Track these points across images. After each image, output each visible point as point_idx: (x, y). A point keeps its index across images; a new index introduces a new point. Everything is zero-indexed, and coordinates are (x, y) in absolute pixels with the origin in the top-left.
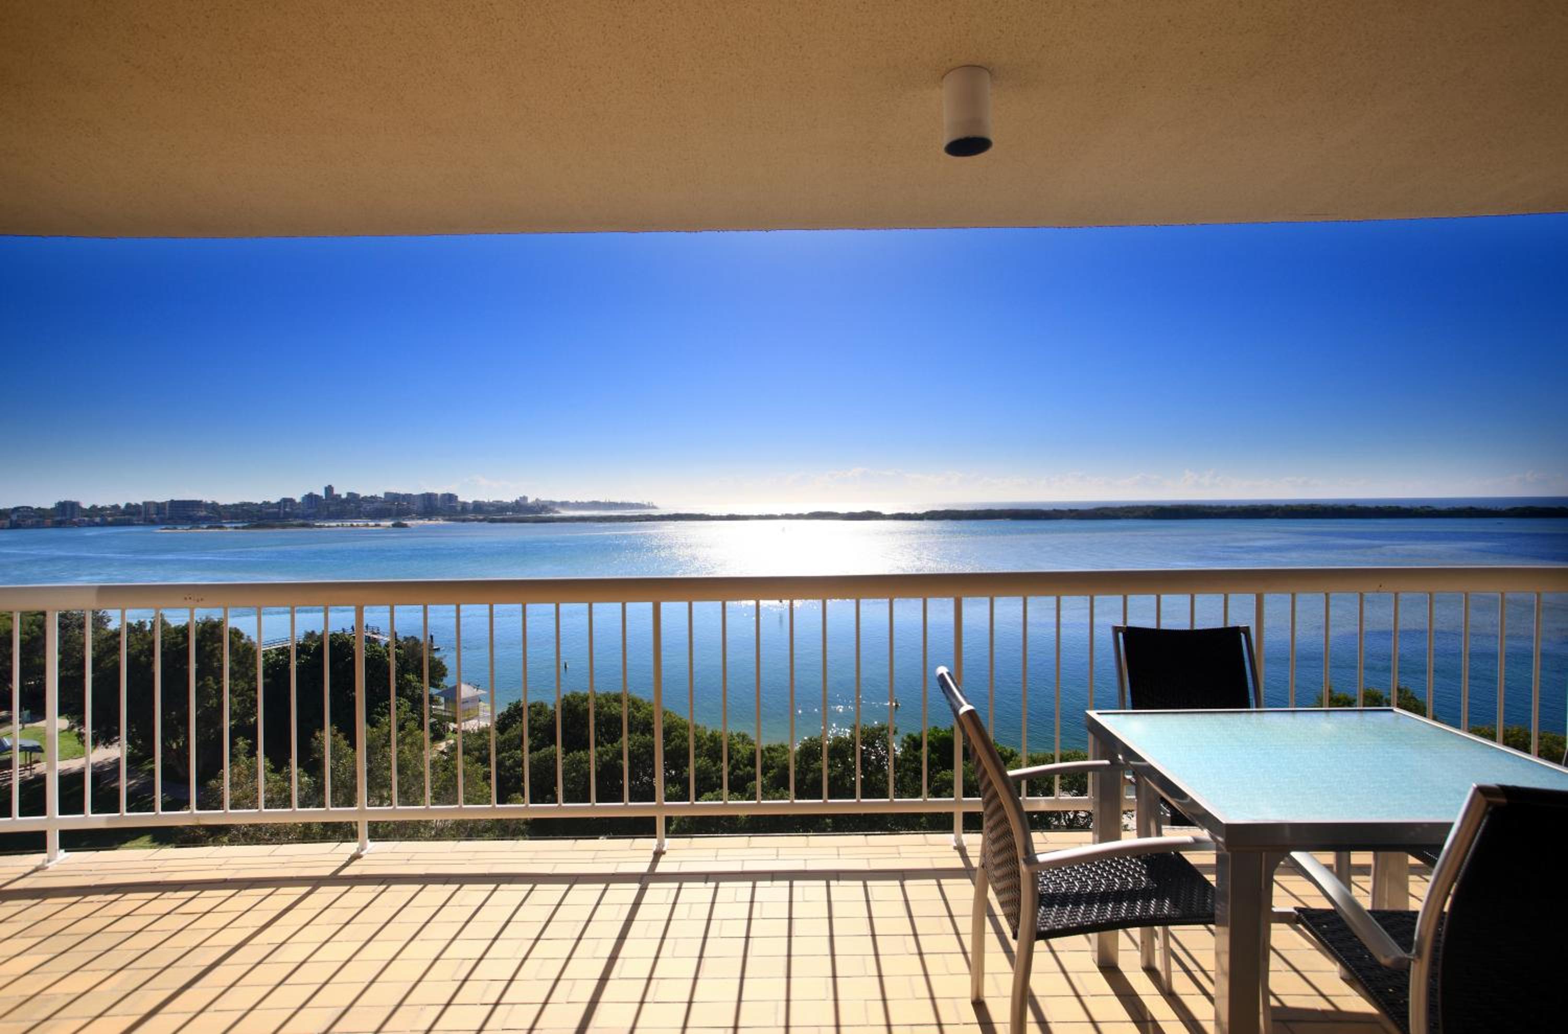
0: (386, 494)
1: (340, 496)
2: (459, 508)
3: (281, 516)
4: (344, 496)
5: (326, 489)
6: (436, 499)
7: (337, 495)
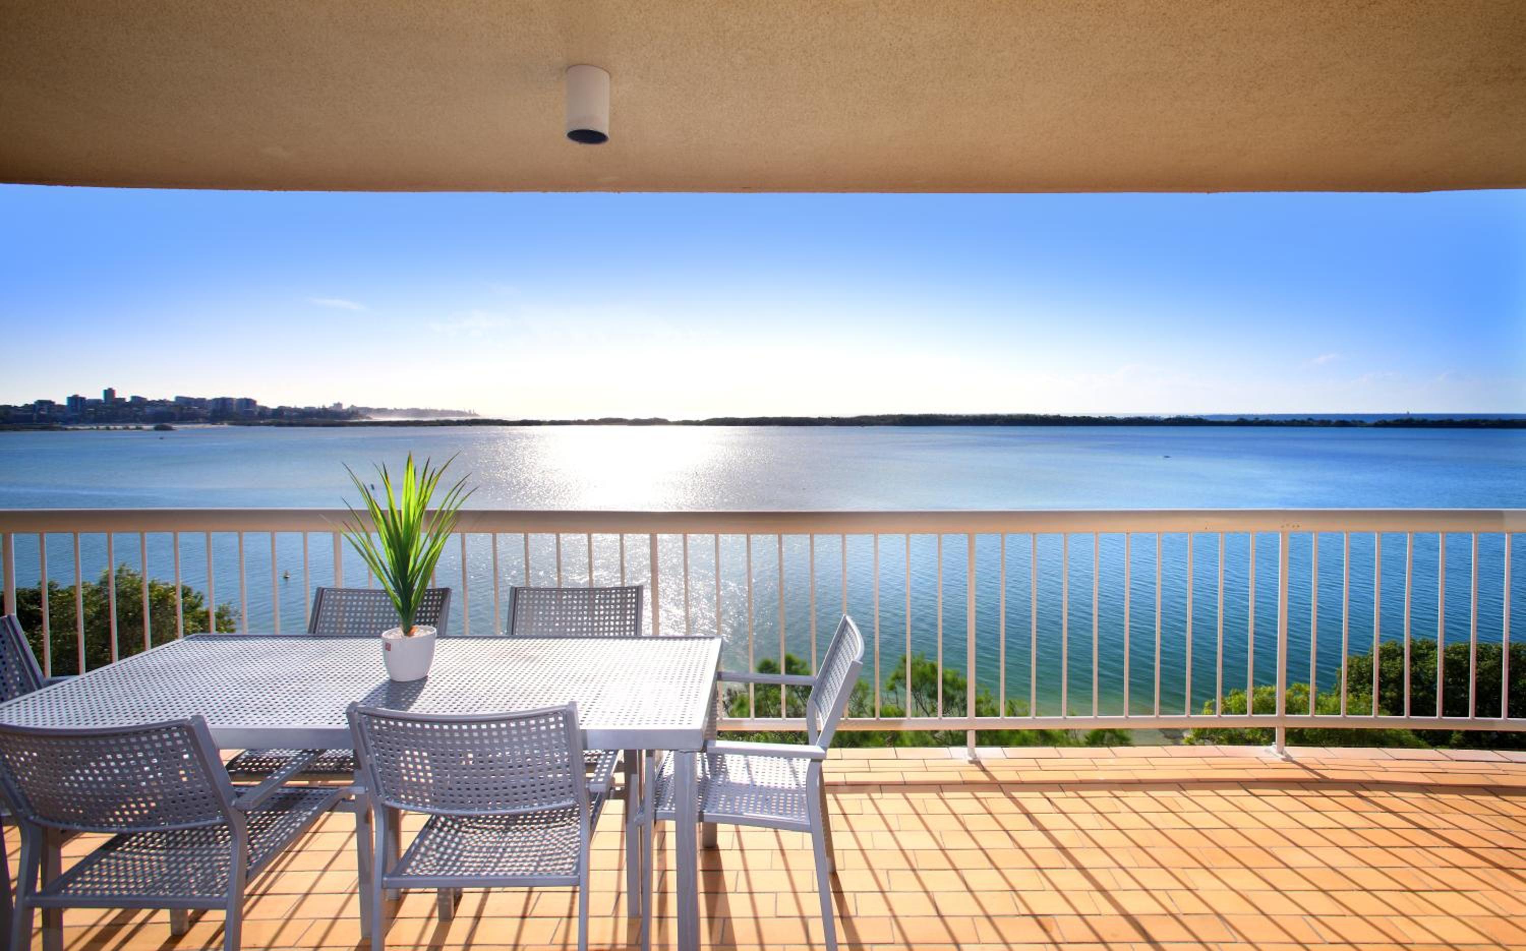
0: (178, 398)
1: (124, 399)
2: (256, 413)
3: (35, 418)
4: (128, 400)
5: (106, 392)
6: (231, 404)
7: (120, 399)
